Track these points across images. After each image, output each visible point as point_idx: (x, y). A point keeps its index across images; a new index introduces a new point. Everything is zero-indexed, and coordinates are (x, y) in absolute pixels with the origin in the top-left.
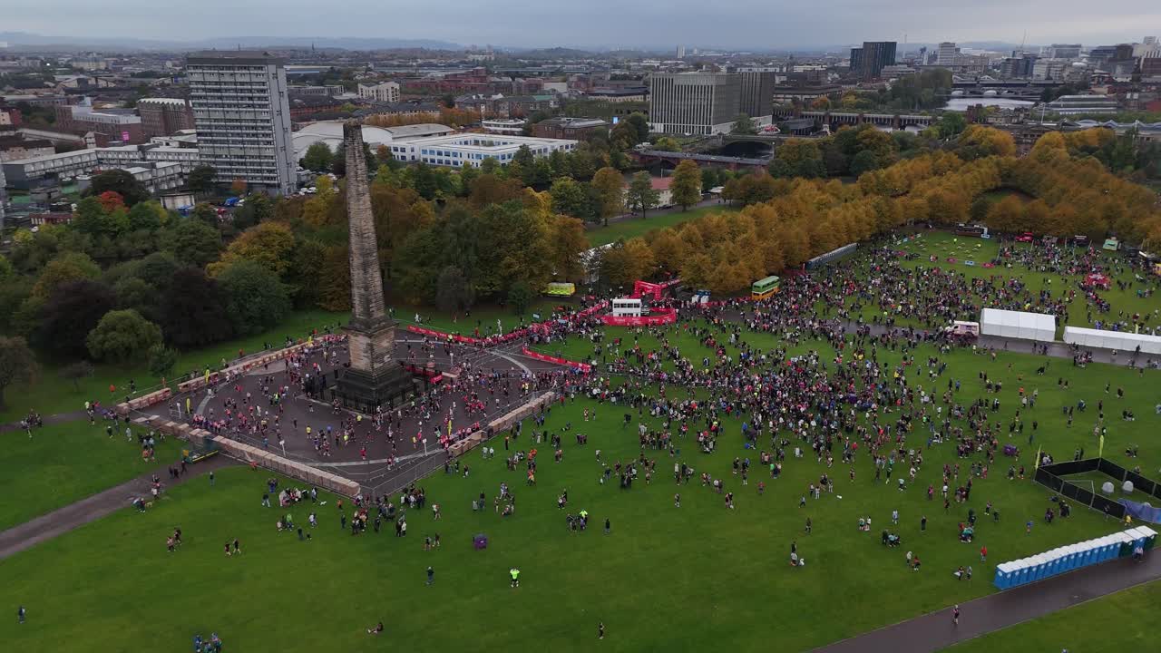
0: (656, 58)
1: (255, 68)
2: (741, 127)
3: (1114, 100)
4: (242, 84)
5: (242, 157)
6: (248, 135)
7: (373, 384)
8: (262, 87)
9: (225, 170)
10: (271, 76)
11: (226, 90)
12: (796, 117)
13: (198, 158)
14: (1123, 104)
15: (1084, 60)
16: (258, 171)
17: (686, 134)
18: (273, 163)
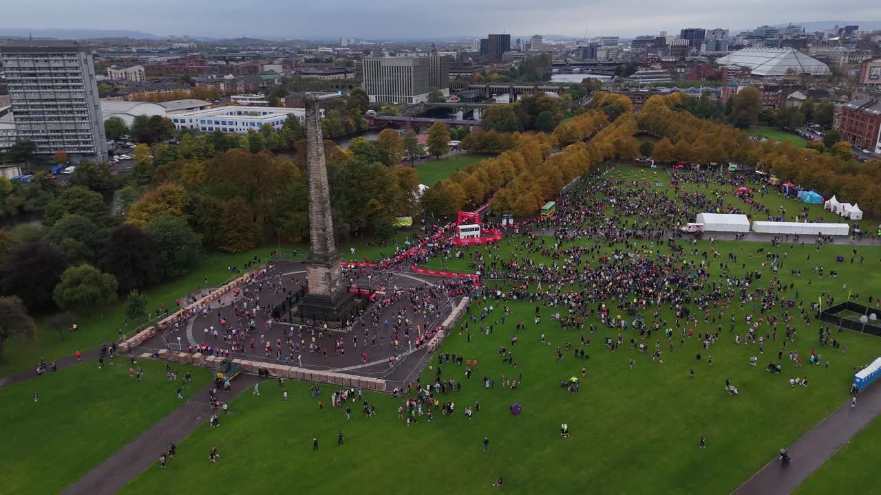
0: (329, 46)
1: (68, 55)
2: (435, 97)
3: (668, 73)
4: (56, 68)
5: (57, 131)
6: (63, 112)
7: (334, 305)
8: (75, 71)
9: (41, 143)
10: (83, 62)
11: (41, 74)
12: (466, 89)
13: (15, 134)
14: (675, 76)
15: (629, 47)
16: (74, 143)
17: (395, 103)
18: (88, 136)
